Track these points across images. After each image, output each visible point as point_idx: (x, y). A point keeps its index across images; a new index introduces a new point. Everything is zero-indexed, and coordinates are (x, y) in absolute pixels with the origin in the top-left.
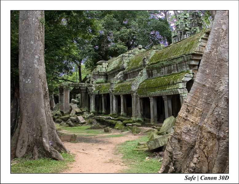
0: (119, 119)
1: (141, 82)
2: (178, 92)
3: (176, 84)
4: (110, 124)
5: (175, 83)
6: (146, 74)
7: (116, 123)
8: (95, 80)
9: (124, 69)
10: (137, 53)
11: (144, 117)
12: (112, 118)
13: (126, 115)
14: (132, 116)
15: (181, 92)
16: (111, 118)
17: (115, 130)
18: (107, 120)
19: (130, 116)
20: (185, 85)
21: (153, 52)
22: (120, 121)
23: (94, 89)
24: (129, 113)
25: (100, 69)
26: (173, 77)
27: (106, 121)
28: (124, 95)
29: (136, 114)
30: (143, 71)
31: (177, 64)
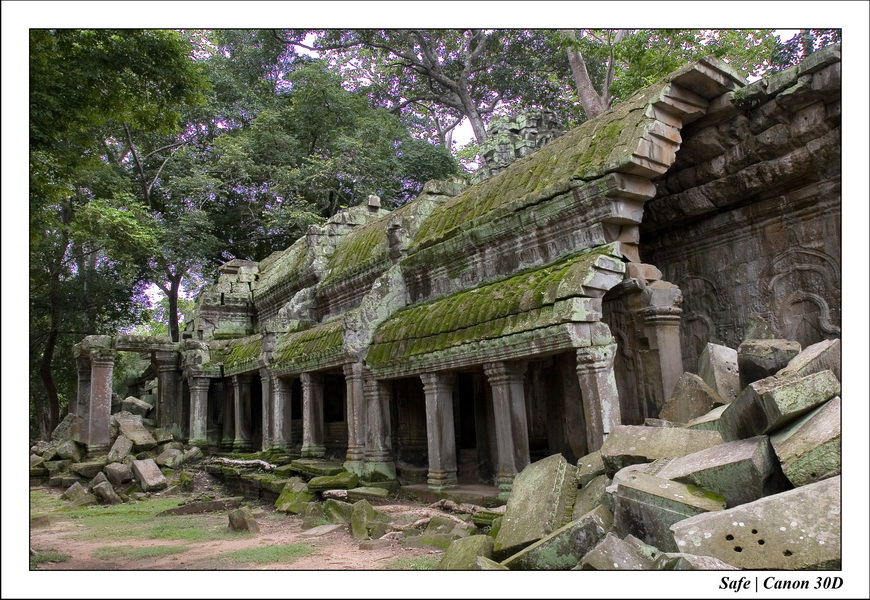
0: (295, 469)
1: (381, 319)
2: (570, 341)
3: (552, 305)
4: (260, 491)
5: (546, 300)
6: (401, 288)
7: (284, 484)
8: (209, 325)
9: (315, 279)
10: (361, 221)
11: (395, 460)
12: (267, 465)
13: (322, 453)
14: (348, 456)
15: (580, 340)
16: (263, 467)
17: (278, 516)
18: (248, 472)
19: (337, 457)
20: (595, 309)
21: (427, 206)
22: (297, 479)
23: (204, 358)
24: (335, 446)
25: (229, 289)
26: (532, 280)
27: (244, 476)
28: (313, 375)
29: (363, 450)
30: (390, 275)
31: (540, 228)
